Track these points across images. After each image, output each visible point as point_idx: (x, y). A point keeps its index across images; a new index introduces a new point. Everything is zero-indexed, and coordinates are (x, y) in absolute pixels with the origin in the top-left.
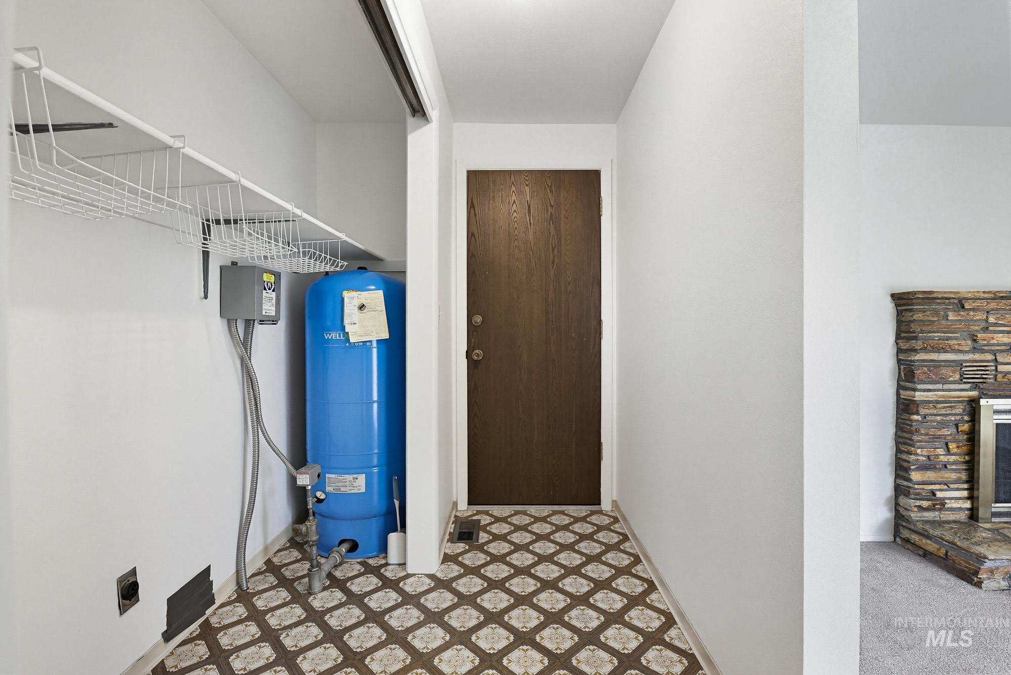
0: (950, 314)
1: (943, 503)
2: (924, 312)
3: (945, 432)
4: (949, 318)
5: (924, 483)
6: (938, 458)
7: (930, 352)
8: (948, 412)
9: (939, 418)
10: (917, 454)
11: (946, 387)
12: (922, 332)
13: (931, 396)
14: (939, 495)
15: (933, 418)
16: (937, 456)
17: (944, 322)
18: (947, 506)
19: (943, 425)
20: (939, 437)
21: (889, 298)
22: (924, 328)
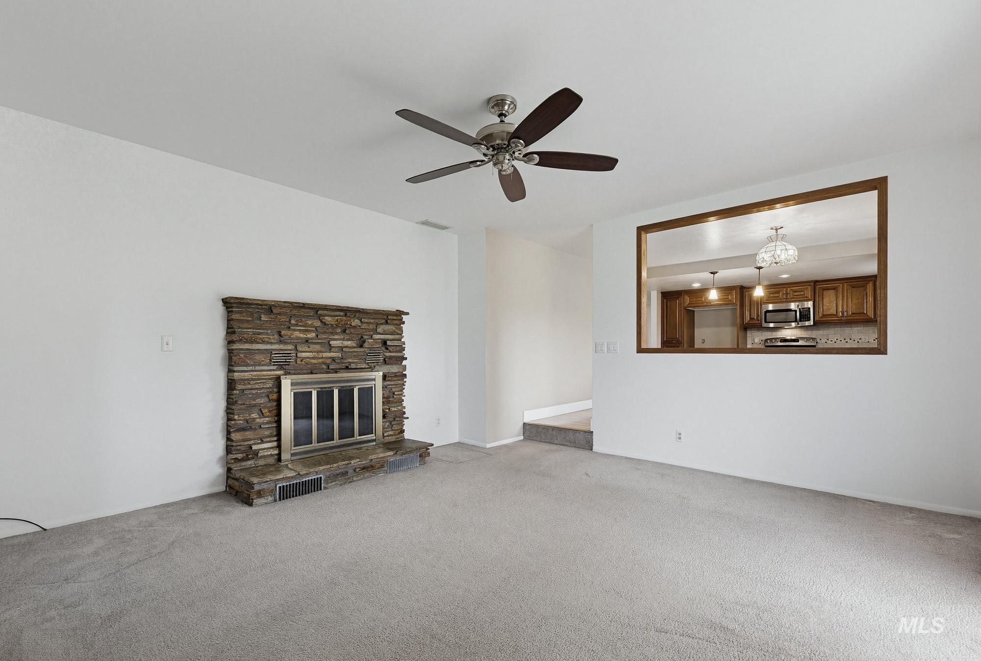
0: (262, 316)
1: (256, 453)
2: (242, 313)
3: (259, 401)
4: (262, 319)
5: (244, 440)
6: (255, 421)
7: (245, 342)
8: (262, 386)
9: (254, 392)
10: (235, 420)
11: (257, 368)
12: (239, 328)
13: (247, 375)
14: (254, 447)
15: (249, 392)
16: (254, 419)
17: (258, 322)
18: (260, 455)
19: (259, 396)
20: (255, 406)
21: (221, 303)
22: (241, 325)
